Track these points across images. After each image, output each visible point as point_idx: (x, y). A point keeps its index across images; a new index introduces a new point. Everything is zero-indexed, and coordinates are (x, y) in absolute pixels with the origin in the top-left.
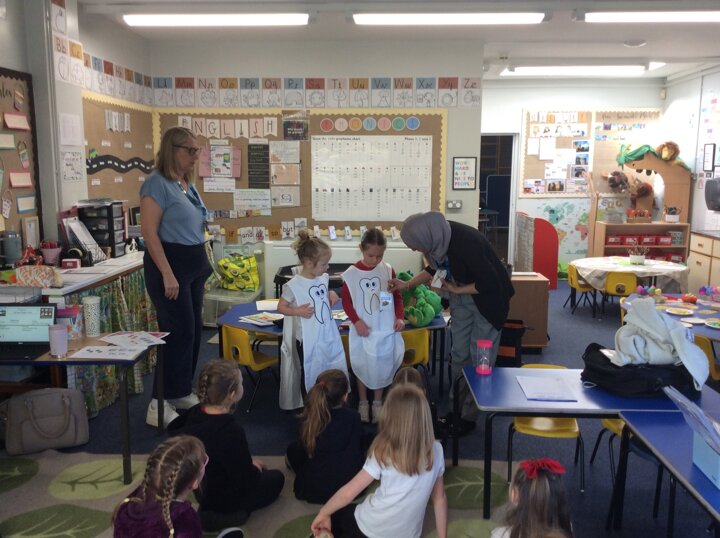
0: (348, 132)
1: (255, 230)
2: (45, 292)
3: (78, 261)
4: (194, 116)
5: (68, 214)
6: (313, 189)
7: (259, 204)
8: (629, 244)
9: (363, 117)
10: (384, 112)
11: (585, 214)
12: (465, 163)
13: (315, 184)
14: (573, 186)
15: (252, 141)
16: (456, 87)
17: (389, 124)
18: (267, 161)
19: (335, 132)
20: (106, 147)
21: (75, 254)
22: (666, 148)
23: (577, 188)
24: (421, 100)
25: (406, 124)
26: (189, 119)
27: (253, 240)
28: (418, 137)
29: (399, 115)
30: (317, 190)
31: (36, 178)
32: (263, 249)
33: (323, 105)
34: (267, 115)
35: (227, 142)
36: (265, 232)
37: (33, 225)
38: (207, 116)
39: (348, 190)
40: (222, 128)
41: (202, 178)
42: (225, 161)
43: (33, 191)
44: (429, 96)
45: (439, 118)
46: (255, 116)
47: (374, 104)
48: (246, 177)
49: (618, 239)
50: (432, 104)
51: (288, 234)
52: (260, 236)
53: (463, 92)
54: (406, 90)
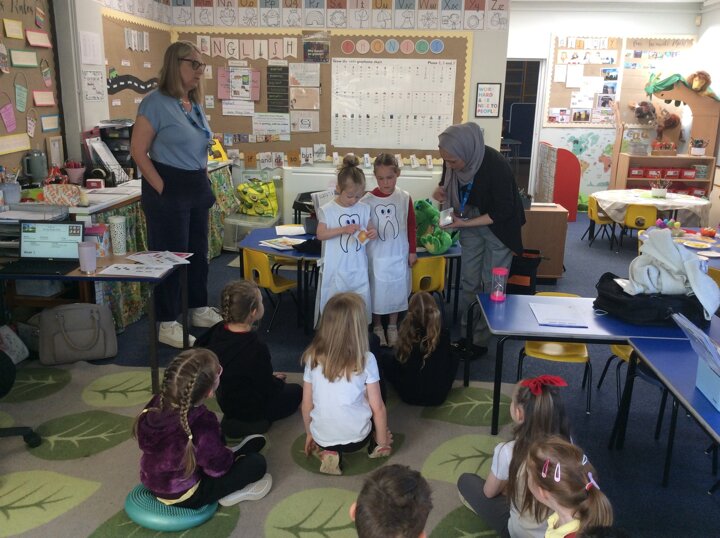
0: (370, 54)
1: (274, 156)
2: (72, 210)
3: (102, 181)
4: (213, 35)
5: (91, 134)
6: (333, 115)
7: (278, 129)
8: (652, 177)
9: (385, 39)
10: (407, 33)
11: (609, 145)
12: (490, 89)
13: (334, 110)
14: (599, 116)
15: (271, 63)
16: (483, 9)
17: (412, 47)
18: (287, 83)
19: (356, 55)
20: (125, 67)
21: (98, 175)
22: (697, 78)
23: (603, 118)
24: (446, 22)
25: (429, 47)
26: (207, 38)
27: (272, 165)
28: (442, 61)
29: (423, 37)
30: (337, 116)
31: (59, 97)
32: (282, 174)
33: (344, 25)
34: (287, 36)
35: (246, 63)
36: (284, 158)
37: (57, 144)
38: (226, 36)
39: (368, 117)
40: (241, 48)
41: (221, 100)
42: (244, 83)
43: (56, 110)
44: (454, 18)
45: (464, 41)
46: (274, 36)
47: (398, 24)
48: (265, 100)
49: (642, 172)
50: (457, 27)
51: (307, 160)
52: (279, 162)
53: (490, 14)
54: (430, 11)
